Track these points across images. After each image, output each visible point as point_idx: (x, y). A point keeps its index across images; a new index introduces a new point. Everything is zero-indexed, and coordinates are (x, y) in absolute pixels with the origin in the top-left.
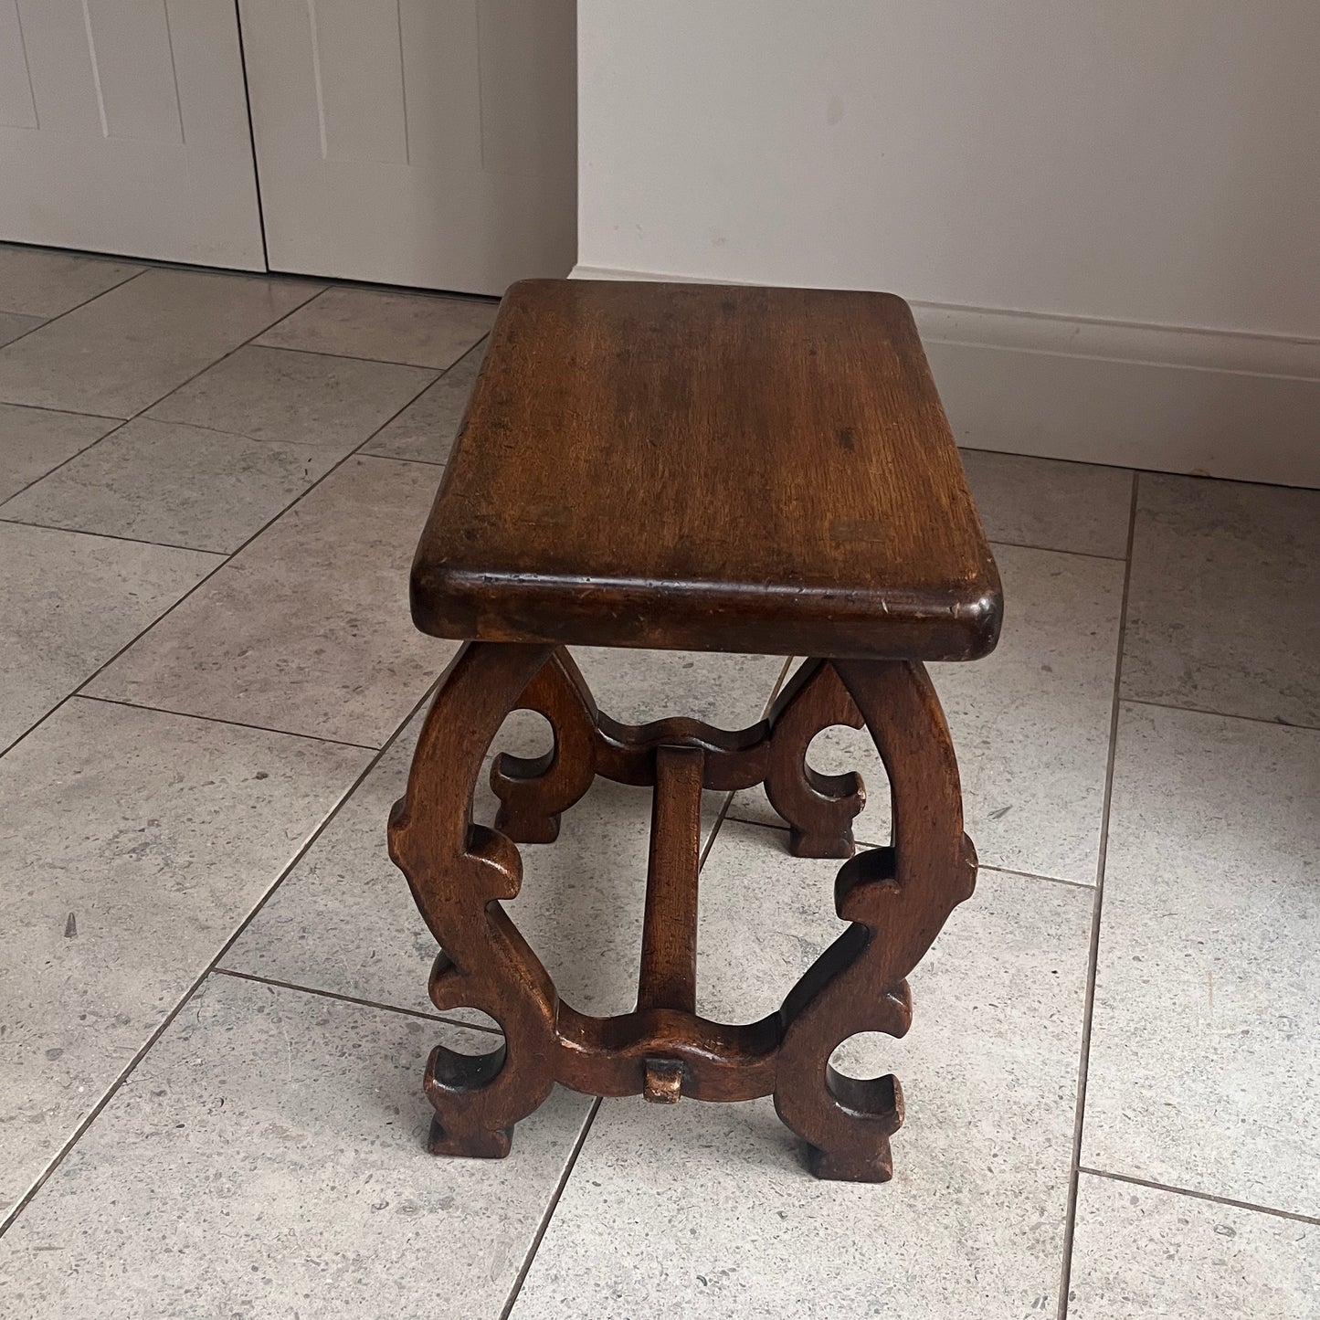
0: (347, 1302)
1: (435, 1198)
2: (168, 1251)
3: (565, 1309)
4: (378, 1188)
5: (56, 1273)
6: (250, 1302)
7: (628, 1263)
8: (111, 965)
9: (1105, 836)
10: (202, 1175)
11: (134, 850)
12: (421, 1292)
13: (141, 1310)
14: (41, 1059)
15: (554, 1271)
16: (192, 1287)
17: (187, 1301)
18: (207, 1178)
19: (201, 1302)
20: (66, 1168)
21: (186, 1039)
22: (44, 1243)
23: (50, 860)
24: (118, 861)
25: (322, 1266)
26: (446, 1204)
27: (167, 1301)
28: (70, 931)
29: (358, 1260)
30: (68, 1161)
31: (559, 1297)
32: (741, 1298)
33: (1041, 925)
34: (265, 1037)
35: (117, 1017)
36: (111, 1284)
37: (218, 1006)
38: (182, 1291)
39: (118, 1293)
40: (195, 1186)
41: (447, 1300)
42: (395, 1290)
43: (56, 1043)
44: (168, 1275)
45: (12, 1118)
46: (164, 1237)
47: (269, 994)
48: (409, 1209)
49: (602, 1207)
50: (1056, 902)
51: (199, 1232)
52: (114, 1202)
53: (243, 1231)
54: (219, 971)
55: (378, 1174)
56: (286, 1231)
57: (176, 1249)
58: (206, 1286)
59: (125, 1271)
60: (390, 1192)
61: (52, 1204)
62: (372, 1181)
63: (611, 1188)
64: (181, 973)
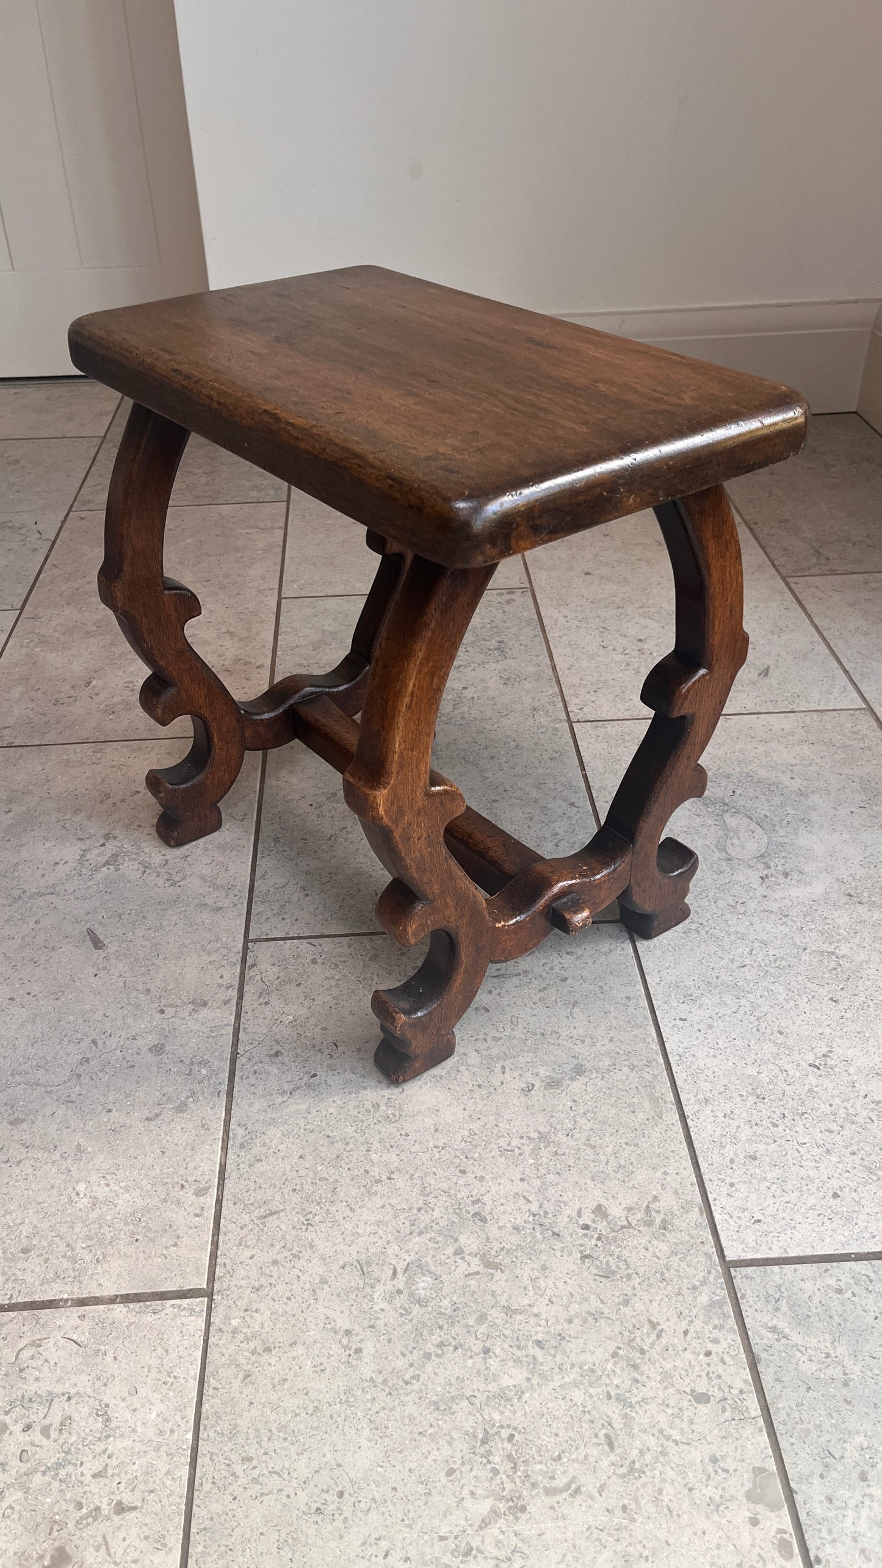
0: (559, 1174)
1: (567, 1068)
2: (378, 1181)
3: (731, 1122)
4: (516, 1074)
5: (294, 1232)
6: (478, 1201)
7: (751, 1071)
8: (156, 962)
9: (846, 672)
10: (362, 1110)
11: (107, 863)
12: (611, 1146)
13: (390, 1238)
14: (150, 1058)
15: (701, 1096)
16: (421, 1204)
17: (425, 1218)
18: (368, 1111)
19: (436, 1214)
20: (237, 1143)
21: (267, 1003)
22: (263, 1211)
23: (34, 890)
24: (99, 876)
25: (517, 1151)
26: (579, 1070)
27: (408, 1223)
28: (97, 943)
29: (542, 1137)
30: (235, 1135)
31: (721, 1115)
32: (851, 1070)
33: (851, 743)
34: (333, 983)
35: (193, 1002)
36: (349, 1226)
37: (276, 969)
38: (415, 1212)
39: (360, 1231)
40: (362, 1121)
41: (636, 1145)
42: (589, 1151)
43: (152, 1039)
44: (392, 1202)
45: (157, 1115)
46: (367, 1172)
47: (312, 948)
48: (552, 1084)
49: (700, 1036)
50: (850, 725)
51: (396, 1158)
52: (301, 1157)
53: (431, 1145)
54: (255, 941)
55: (508, 1063)
56: (467, 1133)
57: (384, 1178)
58: (431, 1199)
59: (352, 1210)
60: (528, 1075)
61: (246, 1176)
62: (507, 1070)
63: (696, 1019)
64: (224, 951)
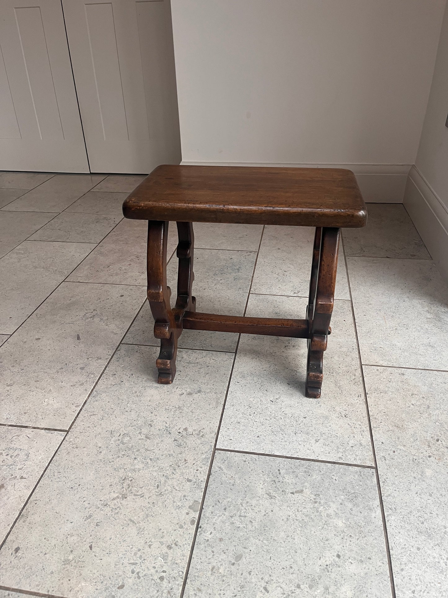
0: (179, 418)
1: (196, 391)
2: (127, 411)
3: (237, 412)
4: (180, 390)
5: (97, 420)
6: (152, 421)
7: (251, 399)
8: (93, 346)
9: (350, 288)
10: (131, 393)
11: (91, 317)
12: (198, 413)
13: (123, 426)
14: (79, 370)
15: (232, 404)
16: (136, 419)
17: (135, 423)
18: (133, 393)
19: (139, 422)
20: (93, 395)
21: (118, 361)
22: (92, 414)
23: (68, 322)
24: (87, 321)
25: (170, 410)
26: (199, 391)
27: (130, 423)
28: (78, 338)
29: (179, 407)
30: (93, 394)
31: (235, 410)
32: (283, 404)
33: (339, 310)
34: (139, 358)
35: (97, 358)
36: (113, 421)
37: (125, 352)
38: (133, 421)
39: (116, 423)
40: (130, 395)
41: (206, 414)
42: (191, 413)
43: (82, 366)
44: (128, 417)
45: (74, 385)
46: (125, 408)
47: (138, 348)
48: (190, 394)
49: (241, 387)
50: (341, 305)
51: (134, 406)
52: (109, 402)
53: (146, 404)
54: (122, 344)
55: (179, 387)
56: (158, 403)
57: (129, 411)
58: (139, 419)
59: (116, 417)
60: (184, 390)
61: (91, 404)
62: (178, 388)
63: (242, 383)
64: (112, 345)
